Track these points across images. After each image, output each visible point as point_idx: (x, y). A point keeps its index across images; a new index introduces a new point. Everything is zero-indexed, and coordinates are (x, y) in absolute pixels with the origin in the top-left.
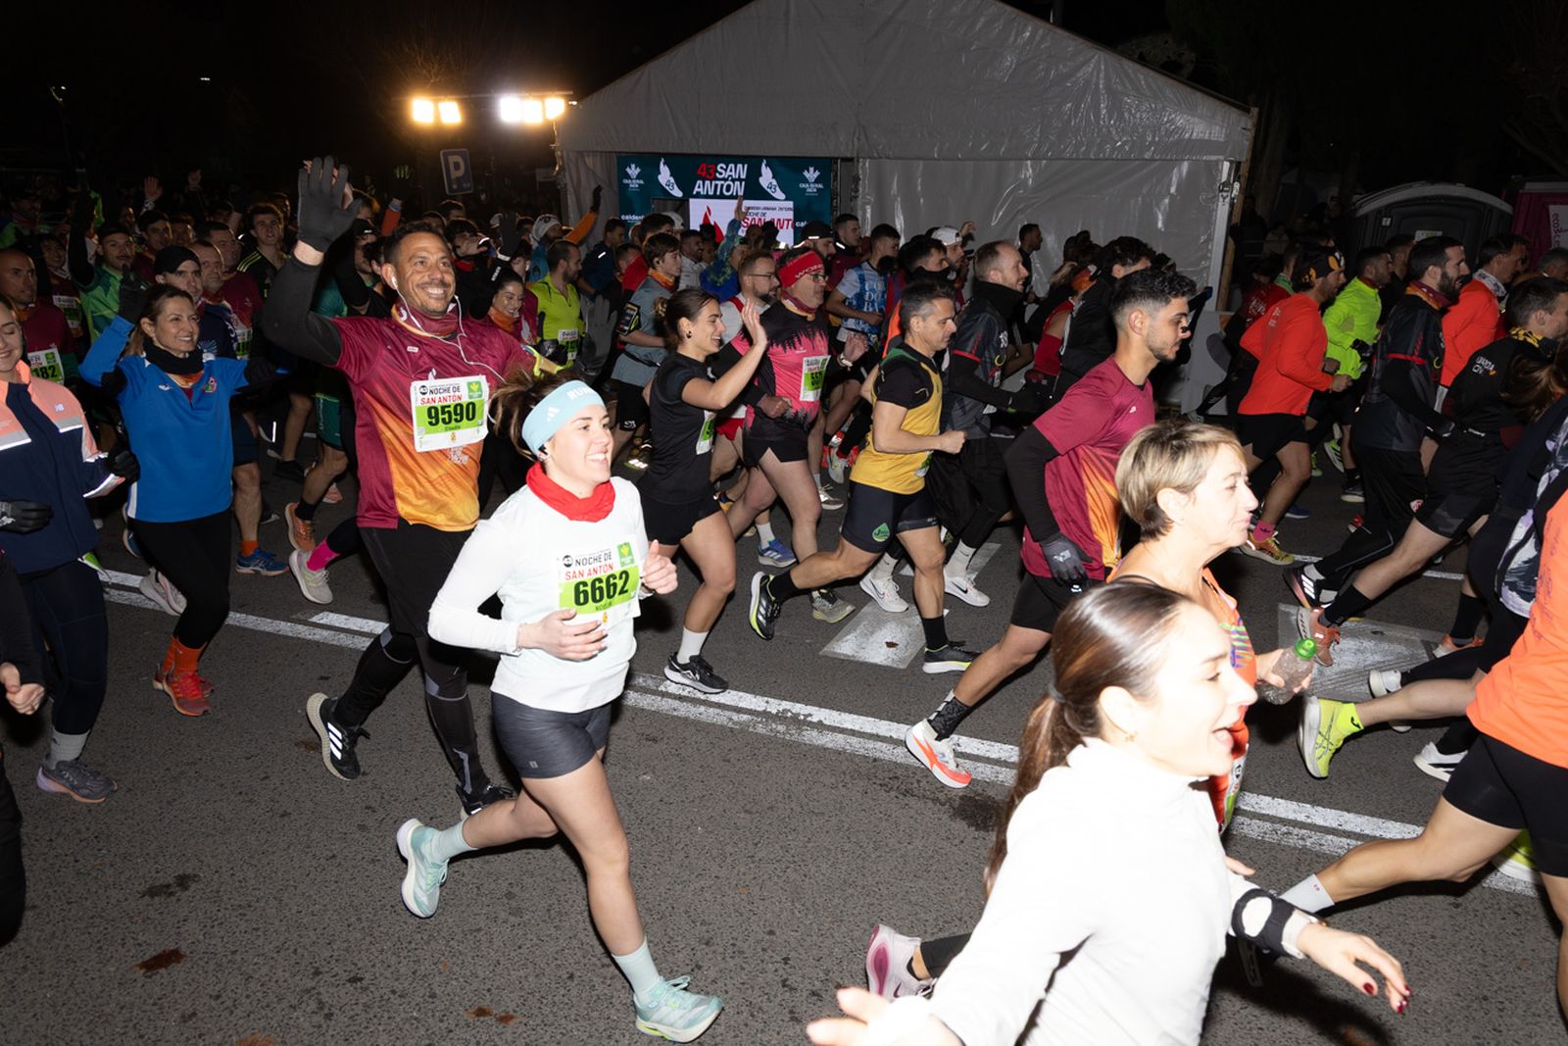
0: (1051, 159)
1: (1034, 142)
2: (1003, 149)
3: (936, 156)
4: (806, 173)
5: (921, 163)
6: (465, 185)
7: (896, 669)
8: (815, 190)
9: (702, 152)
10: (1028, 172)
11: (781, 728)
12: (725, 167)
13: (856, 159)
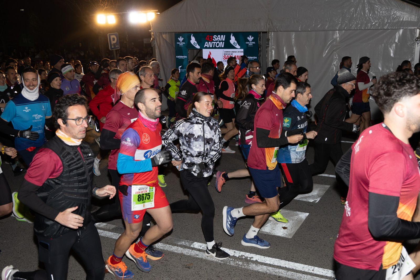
0: (346, 30)
1: (339, 24)
2: (327, 27)
3: (300, 30)
4: (248, 38)
5: (294, 33)
6: (116, 46)
7: (288, 238)
8: (252, 44)
9: (208, 31)
10: (337, 35)
11: (240, 263)
12: (216, 36)
13: (268, 32)
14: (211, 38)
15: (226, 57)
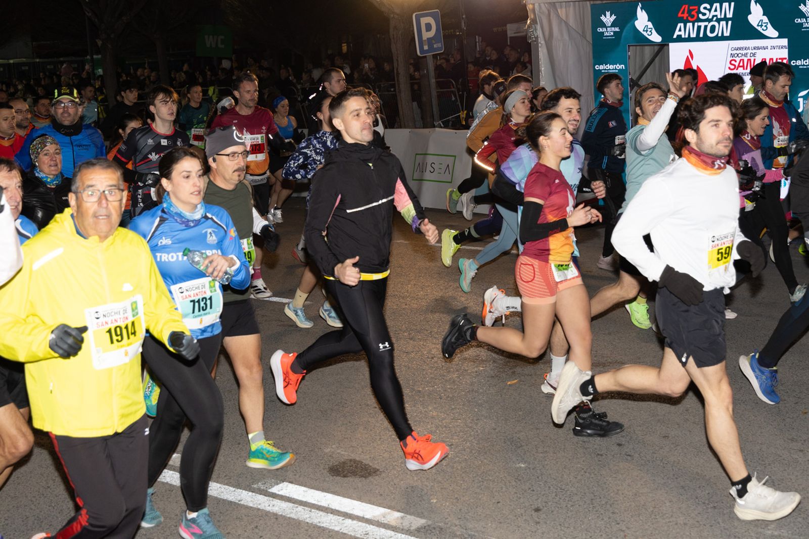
4: (802, 7)
12: (708, 6)
14: (694, 13)
15: (737, 64)
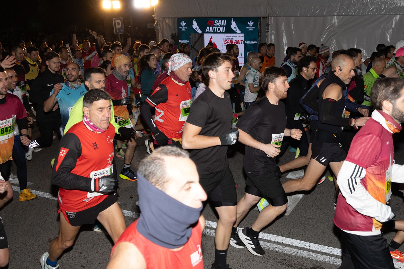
1: (337, 9)
2: (325, 12)
3: (299, 15)
4: (248, 23)
5: (293, 18)
6: (121, 31)
8: (252, 29)
9: (209, 16)
10: (335, 20)
12: (217, 21)
13: (268, 17)
14: (213, 23)
